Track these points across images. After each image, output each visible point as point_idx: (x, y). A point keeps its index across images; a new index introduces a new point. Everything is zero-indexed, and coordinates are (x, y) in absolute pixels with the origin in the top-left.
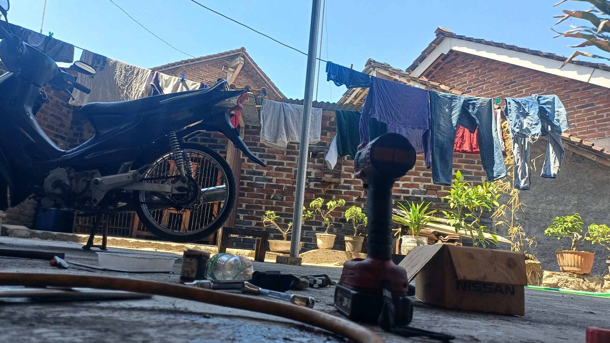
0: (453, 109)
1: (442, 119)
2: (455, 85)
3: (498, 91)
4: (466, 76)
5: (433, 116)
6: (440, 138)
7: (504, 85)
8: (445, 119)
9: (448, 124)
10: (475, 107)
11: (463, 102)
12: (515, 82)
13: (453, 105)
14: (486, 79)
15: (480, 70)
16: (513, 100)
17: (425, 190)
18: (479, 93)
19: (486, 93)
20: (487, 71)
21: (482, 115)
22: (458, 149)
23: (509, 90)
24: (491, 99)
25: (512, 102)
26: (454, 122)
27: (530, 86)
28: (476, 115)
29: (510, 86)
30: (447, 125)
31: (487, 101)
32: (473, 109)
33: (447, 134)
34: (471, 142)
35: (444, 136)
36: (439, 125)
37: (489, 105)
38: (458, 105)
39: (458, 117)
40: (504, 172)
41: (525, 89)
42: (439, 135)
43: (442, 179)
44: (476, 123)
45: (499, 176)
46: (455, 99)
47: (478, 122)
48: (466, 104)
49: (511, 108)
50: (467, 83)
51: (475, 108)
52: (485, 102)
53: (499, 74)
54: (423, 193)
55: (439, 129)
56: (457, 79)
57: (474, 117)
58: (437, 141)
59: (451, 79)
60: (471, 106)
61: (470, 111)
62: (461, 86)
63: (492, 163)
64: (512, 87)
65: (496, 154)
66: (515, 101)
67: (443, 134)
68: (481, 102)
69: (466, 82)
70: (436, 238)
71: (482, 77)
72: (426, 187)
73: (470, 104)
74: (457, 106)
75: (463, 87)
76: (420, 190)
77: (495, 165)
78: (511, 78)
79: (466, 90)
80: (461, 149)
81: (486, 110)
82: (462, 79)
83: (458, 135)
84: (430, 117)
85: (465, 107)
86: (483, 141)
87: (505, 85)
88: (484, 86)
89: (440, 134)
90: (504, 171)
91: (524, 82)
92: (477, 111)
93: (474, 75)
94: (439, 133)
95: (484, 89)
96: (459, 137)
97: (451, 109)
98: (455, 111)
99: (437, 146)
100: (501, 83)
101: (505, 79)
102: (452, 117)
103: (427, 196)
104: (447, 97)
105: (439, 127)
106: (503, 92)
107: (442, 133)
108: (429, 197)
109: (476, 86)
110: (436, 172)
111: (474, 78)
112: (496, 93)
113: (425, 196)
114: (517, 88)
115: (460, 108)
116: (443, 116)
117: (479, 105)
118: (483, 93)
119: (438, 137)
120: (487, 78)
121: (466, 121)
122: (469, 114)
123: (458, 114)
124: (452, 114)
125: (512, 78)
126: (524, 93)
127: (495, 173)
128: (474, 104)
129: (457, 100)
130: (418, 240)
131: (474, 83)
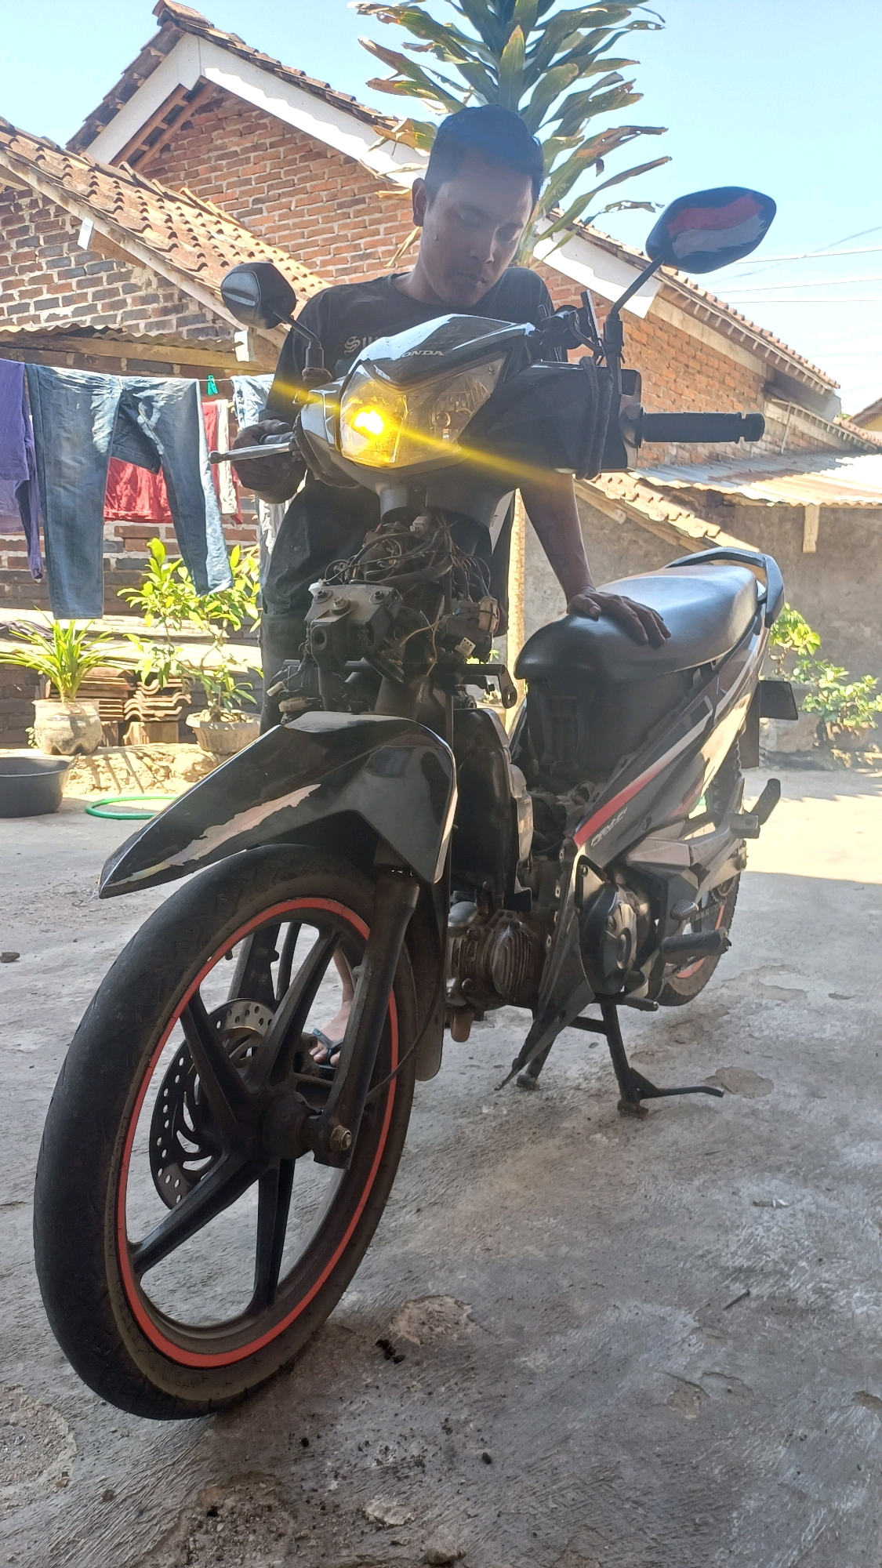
0: (95, 415)
1: (66, 446)
2: (224, 184)
3: (327, 220)
4: (247, 161)
5: (41, 440)
6: (65, 498)
7: (338, 204)
8: (74, 445)
9: (83, 460)
10: (152, 407)
11: (122, 396)
12: (363, 201)
13: (94, 405)
14: (296, 182)
15: (282, 149)
16: (250, 384)
18: (282, 217)
19: (297, 220)
20: (298, 156)
21: (172, 429)
22: (122, 513)
23: (349, 221)
24: (195, 384)
25: (248, 391)
27: (394, 218)
28: (155, 430)
29: (351, 211)
30: (80, 462)
31: (186, 389)
32: (149, 415)
33: (82, 488)
34: (154, 493)
35: (74, 493)
36: (59, 463)
37: (189, 400)
38: (107, 401)
39: (108, 439)
40: (225, 578)
41: (385, 225)
42: (62, 490)
43: (77, 607)
44: (158, 452)
45: (216, 586)
46: (98, 387)
47: (161, 449)
48: (129, 399)
49: (244, 406)
50: (253, 183)
51: (154, 410)
52: (180, 393)
53: (327, 171)
55: (60, 475)
56: (229, 166)
57: (152, 435)
58: (56, 507)
59: (213, 163)
60: (141, 407)
61: (141, 419)
62: (237, 190)
63: (202, 551)
64: (358, 214)
65: (209, 530)
66: (254, 387)
67: (71, 488)
68: (166, 392)
69: (248, 182)
70: (128, 687)
71: (287, 173)
73: (140, 399)
74: (106, 408)
75: (243, 193)
77: (209, 558)
78: (353, 186)
79: (251, 206)
81: (184, 413)
82: (241, 168)
84: (32, 443)
85: (126, 408)
86: (178, 495)
87: (341, 206)
88: (294, 200)
89: (65, 488)
90: (225, 575)
92: (159, 419)
93: (268, 163)
94: (60, 486)
95: (292, 208)
96: (124, 480)
97: (91, 416)
98: (100, 421)
99: (57, 523)
100: (333, 198)
101: (339, 187)
104: (75, 384)
105: (60, 469)
106: (335, 226)
107: (68, 486)
109: (274, 195)
110: (57, 593)
111: (268, 170)
112: (321, 226)
114: (366, 218)
115: (113, 414)
116: (68, 439)
117: (162, 403)
118: (291, 222)
119: (59, 496)
120: (298, 176)
121: (132, 447)
122: (137, 429)
123: (108, 430)
124: (93, 429)
125: (355, 187)
126: (381, 236)
127: (209, 578)
128: (149, 401)
129: (105, 391)
130: (72, 712)
131: (271, 187)
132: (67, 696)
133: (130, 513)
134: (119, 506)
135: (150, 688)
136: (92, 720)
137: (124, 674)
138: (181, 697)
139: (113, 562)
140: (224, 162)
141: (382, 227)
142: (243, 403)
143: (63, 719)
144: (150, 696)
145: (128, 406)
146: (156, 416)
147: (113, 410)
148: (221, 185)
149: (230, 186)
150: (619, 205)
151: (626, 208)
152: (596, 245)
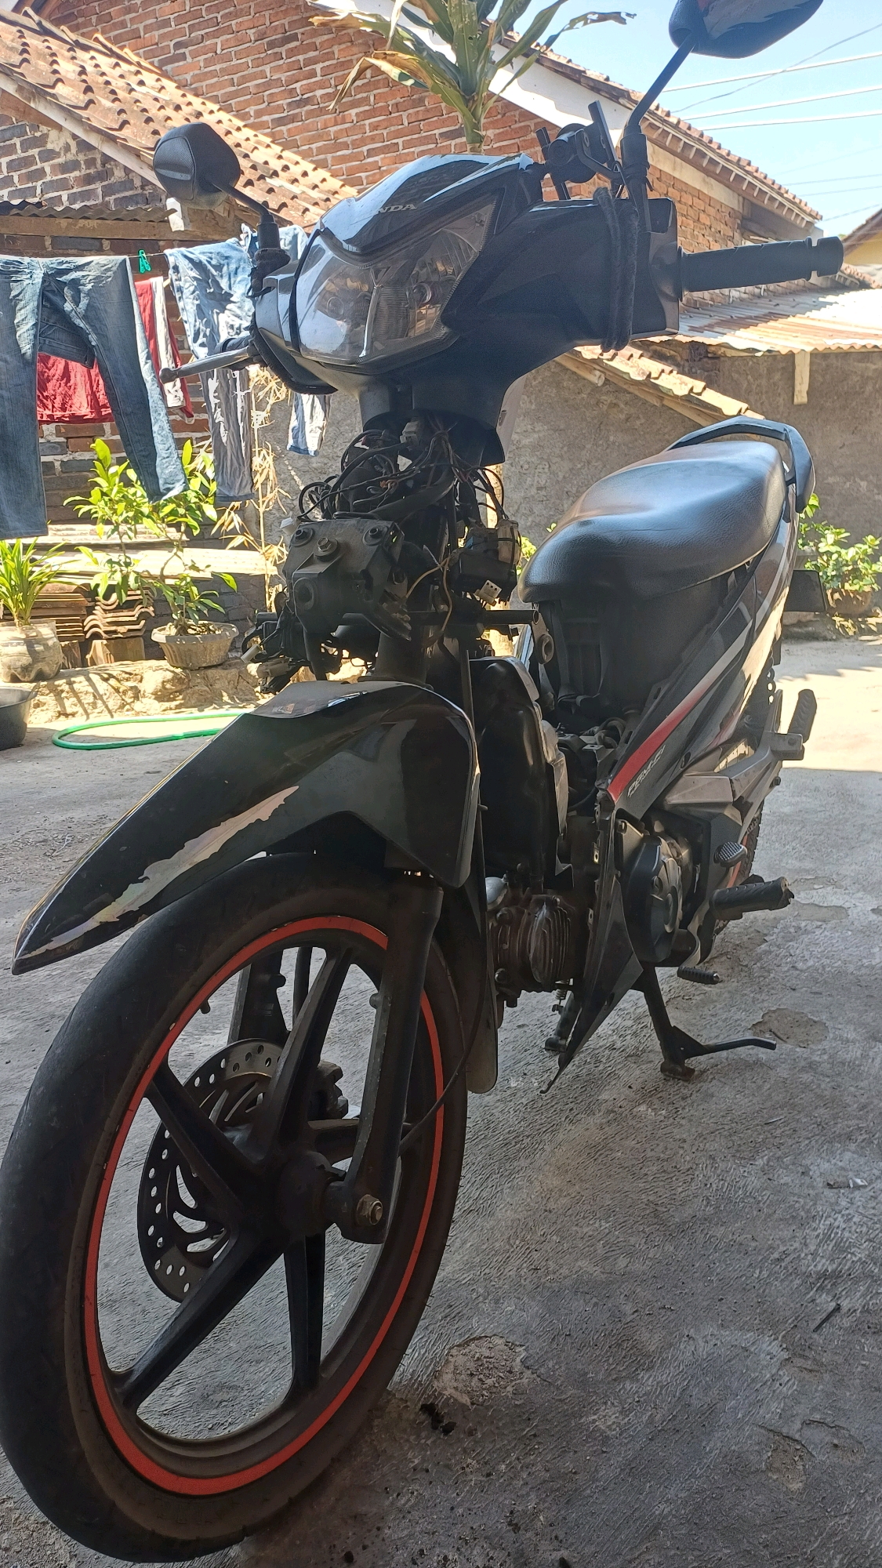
0: (16, 305)
2: (141, 26)
3: (256, 64)
7: (268, 43)
9: (8, 357)
10: (79, 292)
11: (44, 281)
12: (294, 38)
13: (13, 293)
14: (219, 20)
16: (186, 257)
18: (208, 63)
19: (224, 65)
21: (103, 315)
22: (58, 414)
23: (281, 62)
24: (125, 260)
25: (184, 264)
26: (26, 347)
28: (85, 317)
30: (6, 361)
31: (114, 269)
32: (77, 302)
33: (9, 390)
34: (91, 387)
37: (120, 280)
38: (28, 288)
39: (32, 332)
40: (178, 481)
43: (18, 524)
44: (90, 342)
45: (169, 490)
46: (17, 272)
47: (93, 339)
48: (53, 284)
49: (181, 283)
50: (173, 24)
51: (82, 295)
52: (109, 274)
57: (82, 324)
60: (68, 292)
61: (68, 306)
62: (156, 33)
63: (152, 454)
65: (155, 428)
66: (191, 260)
68: (93, 273)
71: (208, 10)
73: (65, 283)
74: (27, 297)
75: (163, 37)
77: (158, 460)
78: (282, 21)
81: (115, 296)
82: (157, 7)
85: (50, 295)
86: (117, 391)
88: (219, 41)
90: (178, 478)
92: (88, 305)
95: (219, 52)
96: (56, 377)
97: (11, 307)
98: (23, 311)
100: (261, 37)
102: (18, 334)
109: (196, 37)
111: (188, 8)
115: (36, 303)
117: (89, 286)
118: (218, 67)
120: (221, 13)
121: (61, 338)
122: (65, 318)
123: (32, 322)
124: (16, 322)
127: (161, 482)
128: (75, 284)
129: (24, 277)
130: (27, 636)
131: (192, 28)
132: (20, 617)
133: (67, 413)
134: (53, 407)
135: (109, 602)
136: (50, 643)
137: (79, 590)
138: (143, 610)
139: (57, 464)
142: (180, 280)
143: (19, 644)
144: (110, 611)
145: (53, 292)
146: (84, 302)
147: (36, 298)
148: (138, 29)
149: (147, 29)
150: (584, 18)
151: (593, 21)
152: (557, 71)
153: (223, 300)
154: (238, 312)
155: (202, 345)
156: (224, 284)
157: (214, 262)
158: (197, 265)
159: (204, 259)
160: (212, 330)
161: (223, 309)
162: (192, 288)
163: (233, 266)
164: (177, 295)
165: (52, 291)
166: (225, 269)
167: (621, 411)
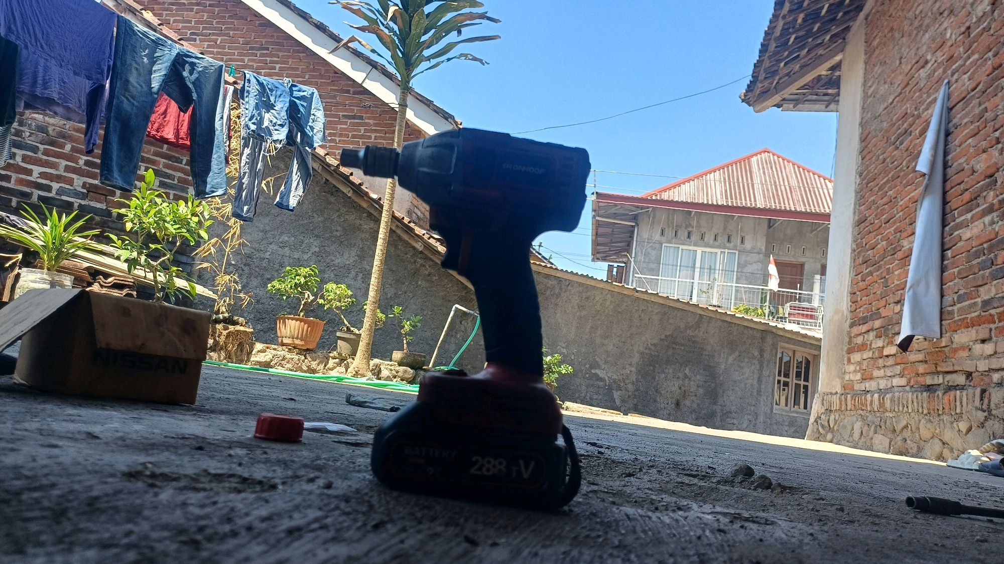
0: (156, 61)
1: (134, 72)
2: (172, 19)
3: (240, 54)
4: (192, 10)
5: (119, 64)
6: (126, 105)
8: (139, 74)
9: (144, 85)
10: (194, 69)
11: (176, 56)
12: (267, 49)
13: (157, 54)
14: (223, 29)
15: (217, 9)
16: (256, 78)
17: (85, 191)
18: (209, 46)
19: (220, 50)
20: (227, 15)
21: (203, 87)
22: (154, 133)
23: (256, 58)
24: (223, 66)
25: (253, 81)
26: (155, 85)
27: (287, 63)
28: (193, 83)
29: (258, 53)
30: (141, 86)
31: (216, 67)
32: (191, 73)
33: (138, 102)
34: (178, 126)
35: (133, 104)
36: (127, 81)
37: (217, 75)
38: (167, 56)
40: (221, 188)
41: (280, 65)
42: (125, 100)
43: (118, 177)
44: (192, 96)
45: (213, 192)
46: (163, 45)
47: (195, 95)
49: (250, 89)
50: (193, 23)
51: (195, 72)
52: (213, 68)
53: (245, 27)
54: (79, 195)
55: (127, 90)
56: (177, 10)
57: (191, 86)
58: (119, 109)
59: (166, 6)
60: (187, 67)
61: (186, 74)
62: (181, 25)
63: (207, 169)
64: (262, 55)
65: (214, 156)
66: (258, 80)
67: (132, 100)
68: (204, 64)
69: (190, 22)
70: (90, 279)
71: (217, 23)
72: (88, 186)
73: (187, 62)
74: (165, 59)
75: (183, 27)
76: (75, 190)
77: (211, 174)
79: (188, 35)
80: (159, 134)
81: (212, 81)
82: (185, 13)
83: (157, 109)
84: (111, 63)
85: (177, 64)
86: (198, 129)
87: (251, 49)
88: (220, 39)
89: (127, 98)
90: (223, 186)
91: (281, 54)
92: (197, 78)
93: (206, 15)
94: (124, 96)
95: (218, 43)
96: (158, 113)
97: (153, 61)
98: (159, 65)
99: (117, 119)
100: (246, 43)
101: (252, 38)
102: (153, 76)
103: (87, 203)
104: (148, 38)
105: (127, 85)
106: (246, 59)
107: (130, 98)
108: (89, 205)
109: (206, 33)
110: (107, 164)
111: (205, 18)
112: (235, 57)
113: (83, 202)
114: (268, 59)
115: (169, 64)
116: (137, 69)
117: (201, 69)
118: (215, 50)
119: (122, 102)
120: (225, 26)
121: (175, 89)
122: (182, 79)
123: (164, 73)
124: (153, 69)
125: (264, 41)
126: (276, 71)
127: (208, 186)
128: (193, 65)
129: (166, 49)
131: (204, 28)
132: (49, 269)
134: (152, 128)
135: (107, 281)
140: (174, 7)
141: (278, 66)
142: (249, 87)
145: (179, 64)
146: (195, 76)
147: (170, 61)
148: (170, 20)
149: (175, 21)
153: (270, 107)
154: (277, 115)
155: (254, 123)
156: (272, 99)
157: (269, 86)
158: (261, 84)
159: (265, 83)
160: (261, 119)
161: (268, 111)
162: (255, 94)
163: (279, 93)
164: (246, 94)
165: (180, 61)
166: (274, 92)
167: (426, 270)
